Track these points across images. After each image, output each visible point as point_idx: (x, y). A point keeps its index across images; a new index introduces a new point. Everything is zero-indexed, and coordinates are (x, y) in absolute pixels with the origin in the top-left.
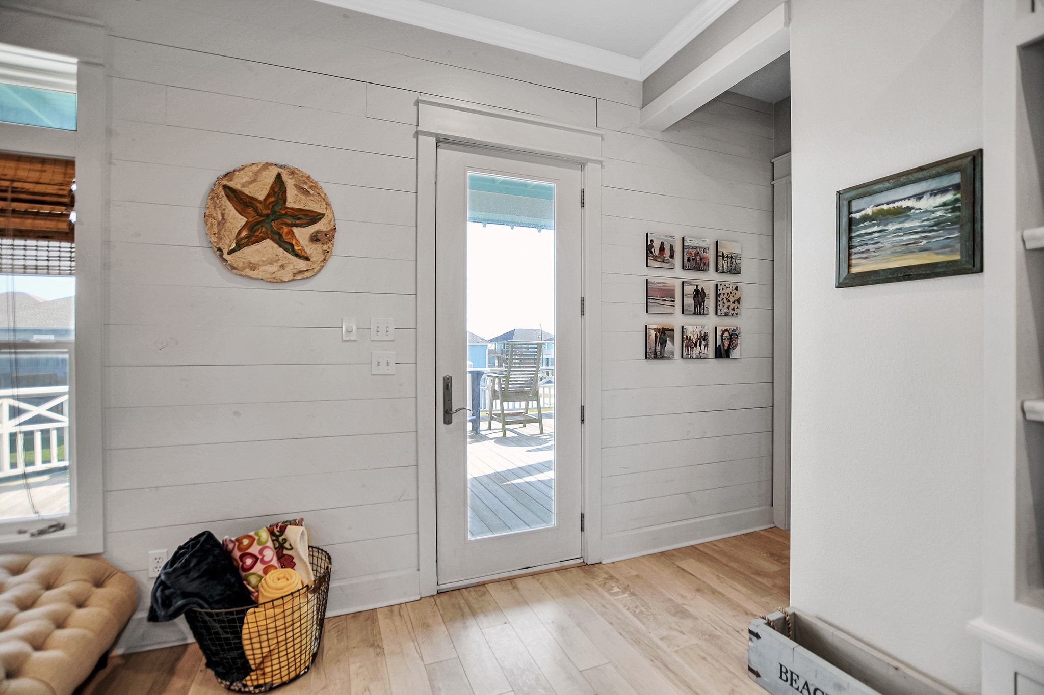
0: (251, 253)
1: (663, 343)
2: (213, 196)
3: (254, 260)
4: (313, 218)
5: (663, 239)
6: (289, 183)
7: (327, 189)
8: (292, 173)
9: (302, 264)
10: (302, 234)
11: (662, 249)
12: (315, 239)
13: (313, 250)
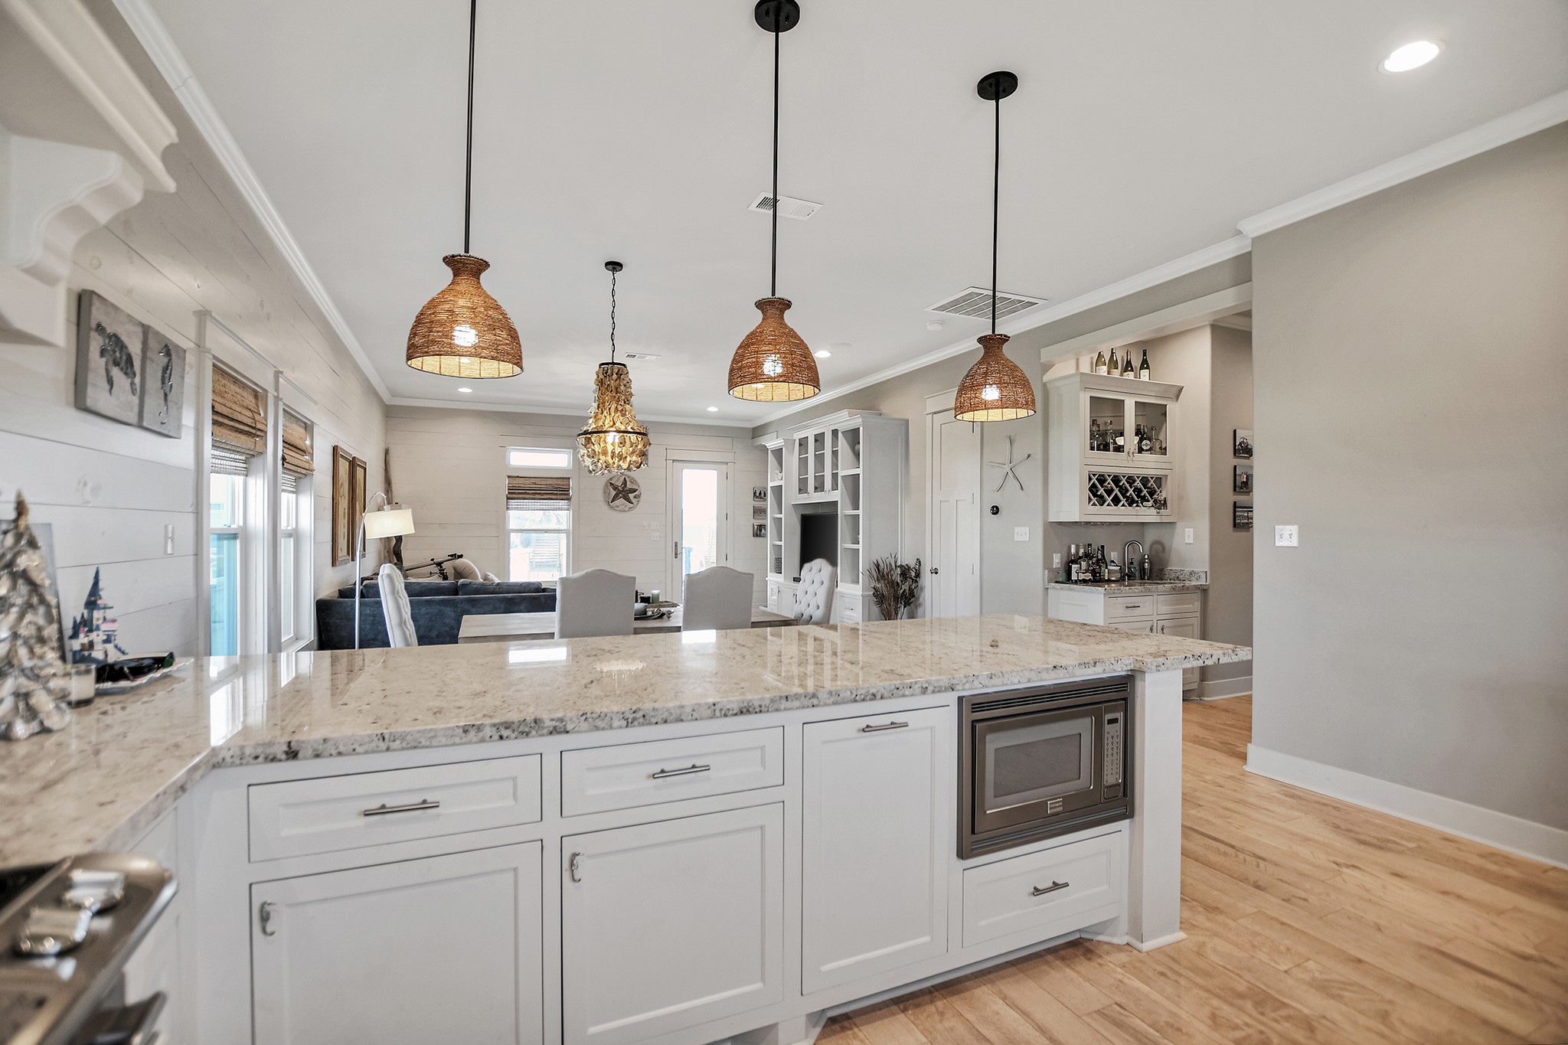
0: (616, 502)
1: (761, 530)
2: (606, 485)
3: (618, 504)
4: (635, 490)
5: (761, 489)
6: (628, 480)
7: (638, 481)
8: (629, 477)
9: (631, 505)
10: (631, 496)
11: (760, 493)
12: (635, 497)
13: (633, 500)
